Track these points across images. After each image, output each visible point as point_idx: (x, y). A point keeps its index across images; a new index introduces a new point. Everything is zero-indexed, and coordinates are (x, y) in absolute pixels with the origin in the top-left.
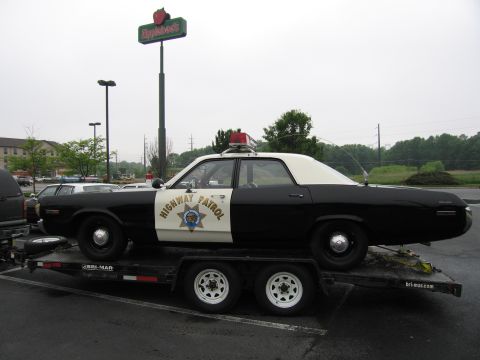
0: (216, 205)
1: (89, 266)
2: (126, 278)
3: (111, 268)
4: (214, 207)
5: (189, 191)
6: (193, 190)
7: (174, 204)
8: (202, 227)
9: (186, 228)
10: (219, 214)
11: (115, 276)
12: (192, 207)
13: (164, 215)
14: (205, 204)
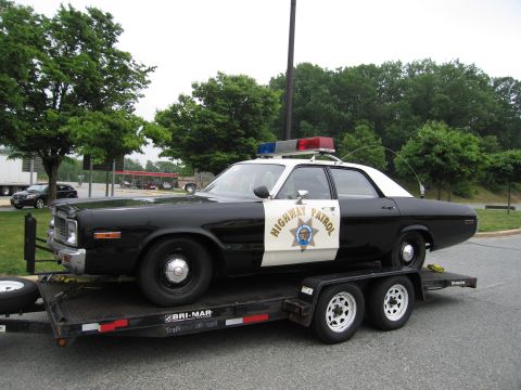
0: (327, 219)
1: (175, 317)
2: (229, 322)
3: (209, 312)
4: (326, 221)
5: (299, 203)
6: (304, 201)
7: (287, 219)
8: (313, 244)
9: (299, 248)
10: (330, 229)
11: (213, 324)
12: (305, 221)
13: (275, 233)
14: (318, 217)
